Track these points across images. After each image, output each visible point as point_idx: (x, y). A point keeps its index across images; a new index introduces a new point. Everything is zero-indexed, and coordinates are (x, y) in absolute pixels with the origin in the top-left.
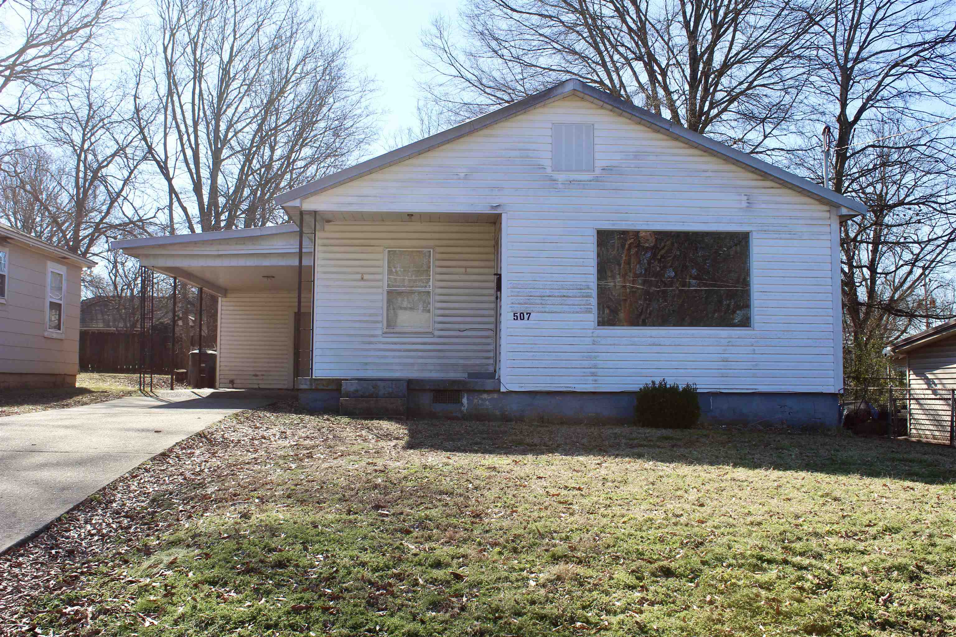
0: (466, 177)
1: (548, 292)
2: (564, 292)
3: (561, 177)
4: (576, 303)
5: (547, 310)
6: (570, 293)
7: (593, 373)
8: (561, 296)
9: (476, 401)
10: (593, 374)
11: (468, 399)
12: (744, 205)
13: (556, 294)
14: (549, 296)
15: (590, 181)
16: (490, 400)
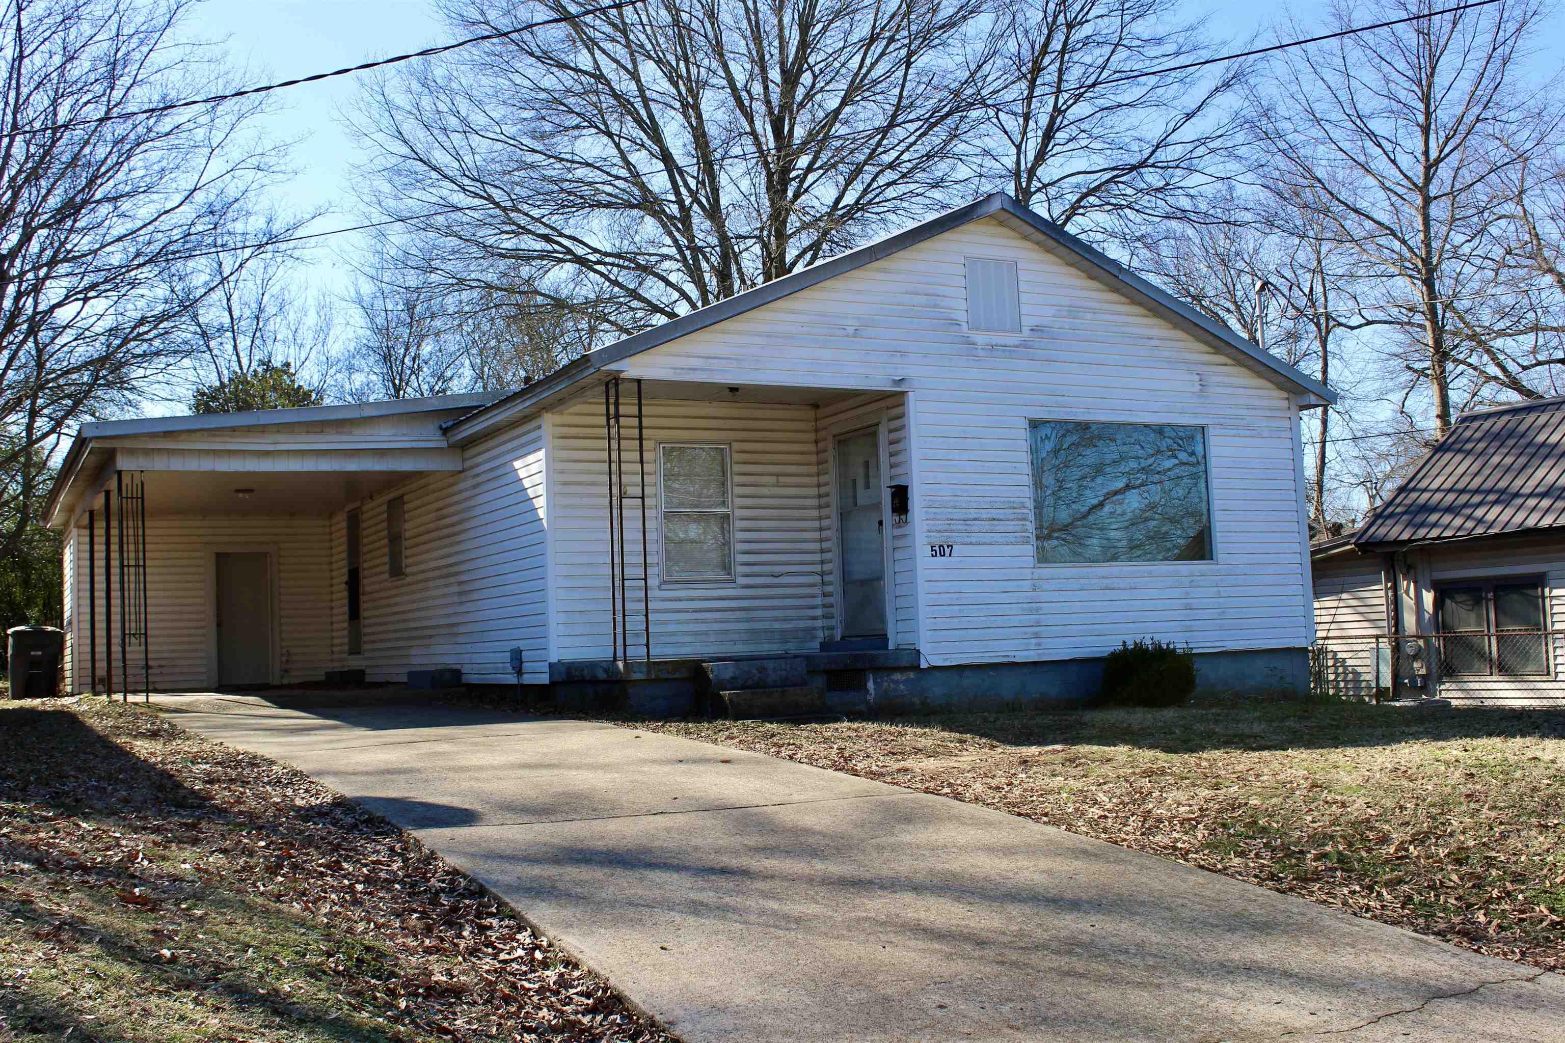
0: (857, 334)
1: (973, 514)
2: (994, 513)
3: (981, 338)
4: (1011, 529)
5: (974, 540)
6: (1000, 514)
7: (1036, 633)
8: (990, 520)
9: (885, 684)
10: (1037, 636)
11: (875, 683)
12: (1197, 388)
13: (984, 516)
14: (975, 519)
15: (1017, 347)
16: (905, 682)
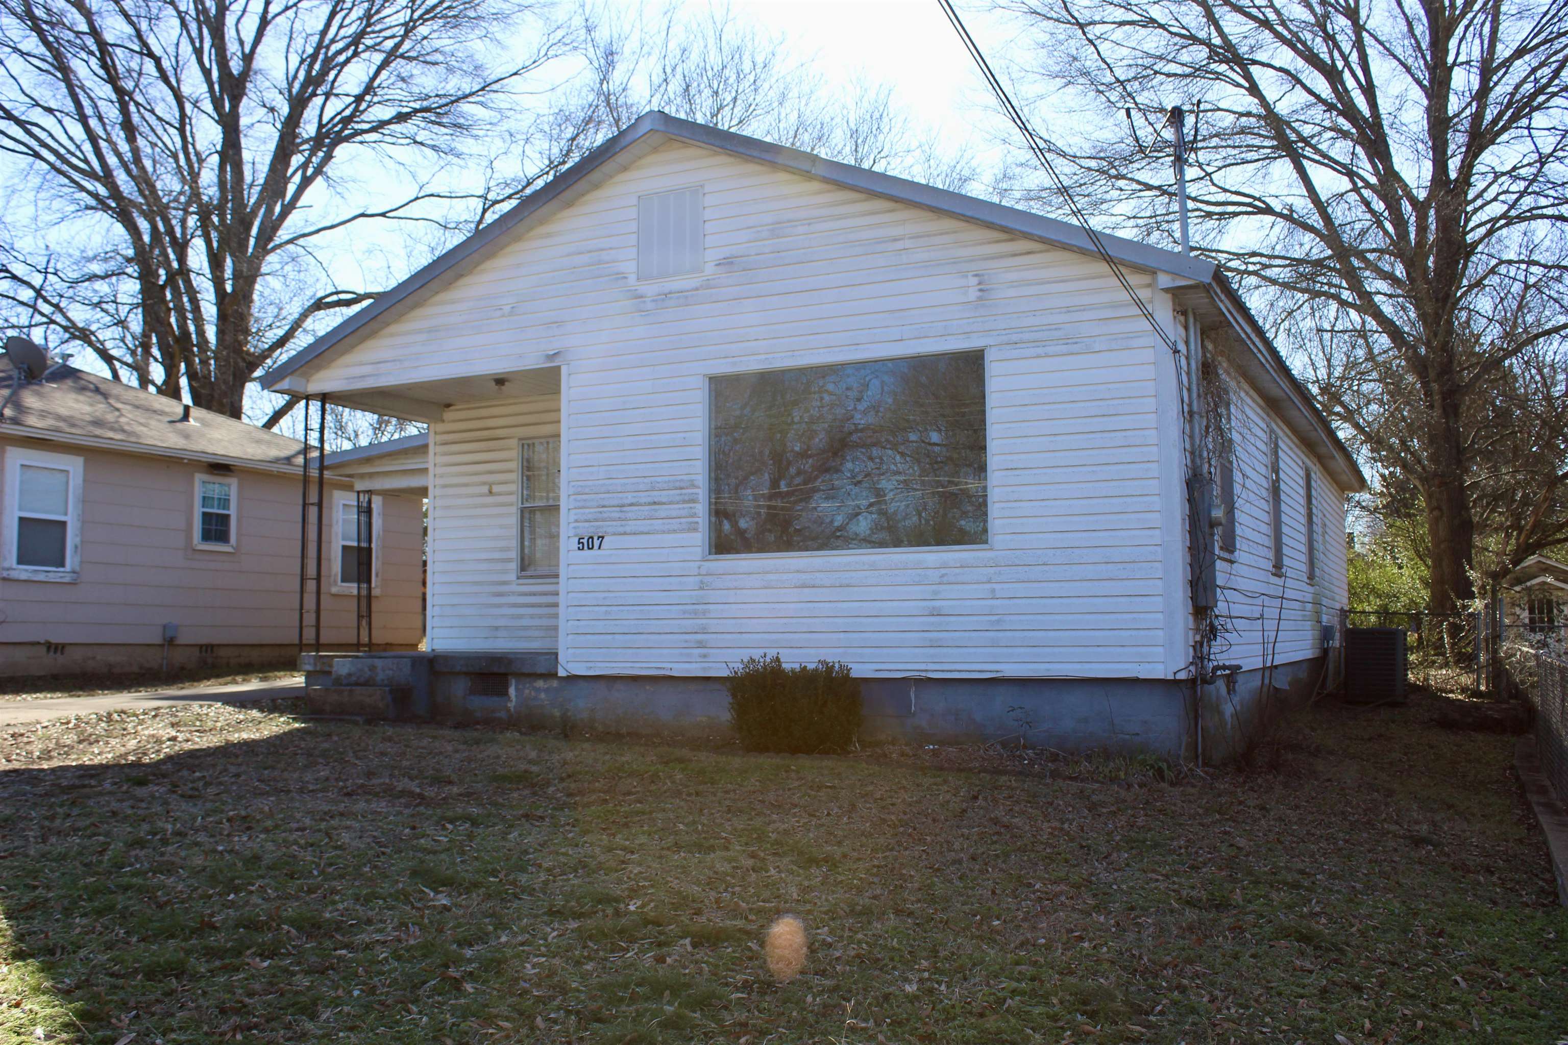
0: (512, 313)
1: (630, 498)
2: (656, 496)
3: (650, 289)
4: (674, 514)
5: (628, 529)
6: (663, 496)
7: (700, 642)
8: (650, 504)
9: (527, 691)
10: (701, 645)
11: (517, 689)
12: (973, 294)
13: (643, 500)
14: (631, 505)
15: (697, 289)
16: (546, 690)
